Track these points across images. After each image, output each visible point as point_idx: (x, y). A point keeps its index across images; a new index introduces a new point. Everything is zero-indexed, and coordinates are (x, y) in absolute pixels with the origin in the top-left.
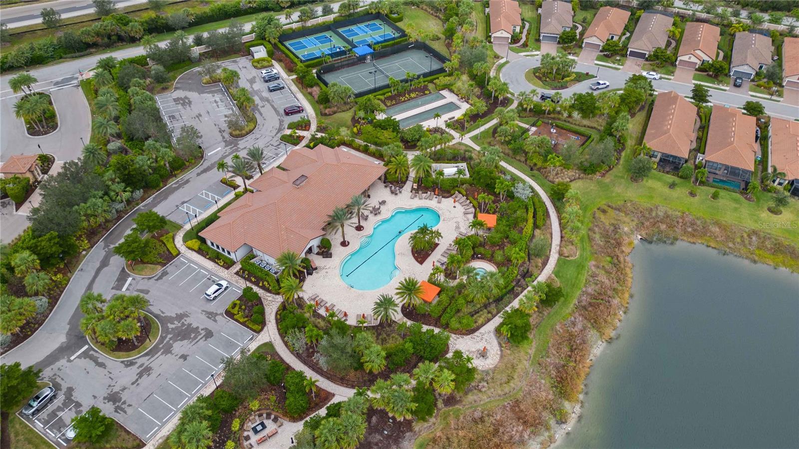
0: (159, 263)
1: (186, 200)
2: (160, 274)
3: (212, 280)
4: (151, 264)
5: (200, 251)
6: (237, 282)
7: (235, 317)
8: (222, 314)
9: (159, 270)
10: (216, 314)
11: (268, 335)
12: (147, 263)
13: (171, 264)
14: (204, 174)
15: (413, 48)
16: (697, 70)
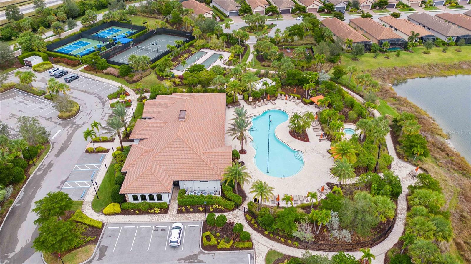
0: (88, 243)
1: (64, 179)
2: (98, 252)
3: (160, 229)
4: (79, 247)
5: (124, 212)
6: (187, 219)
7: (219, 247)
8: (201, 252)
9: (94, 249)
10: (196, 256)
11: (262, 245)
12: (75, 248)
13: (102, 238)
14: (63, 154)
15: (156, 34)
16: (318, 12)
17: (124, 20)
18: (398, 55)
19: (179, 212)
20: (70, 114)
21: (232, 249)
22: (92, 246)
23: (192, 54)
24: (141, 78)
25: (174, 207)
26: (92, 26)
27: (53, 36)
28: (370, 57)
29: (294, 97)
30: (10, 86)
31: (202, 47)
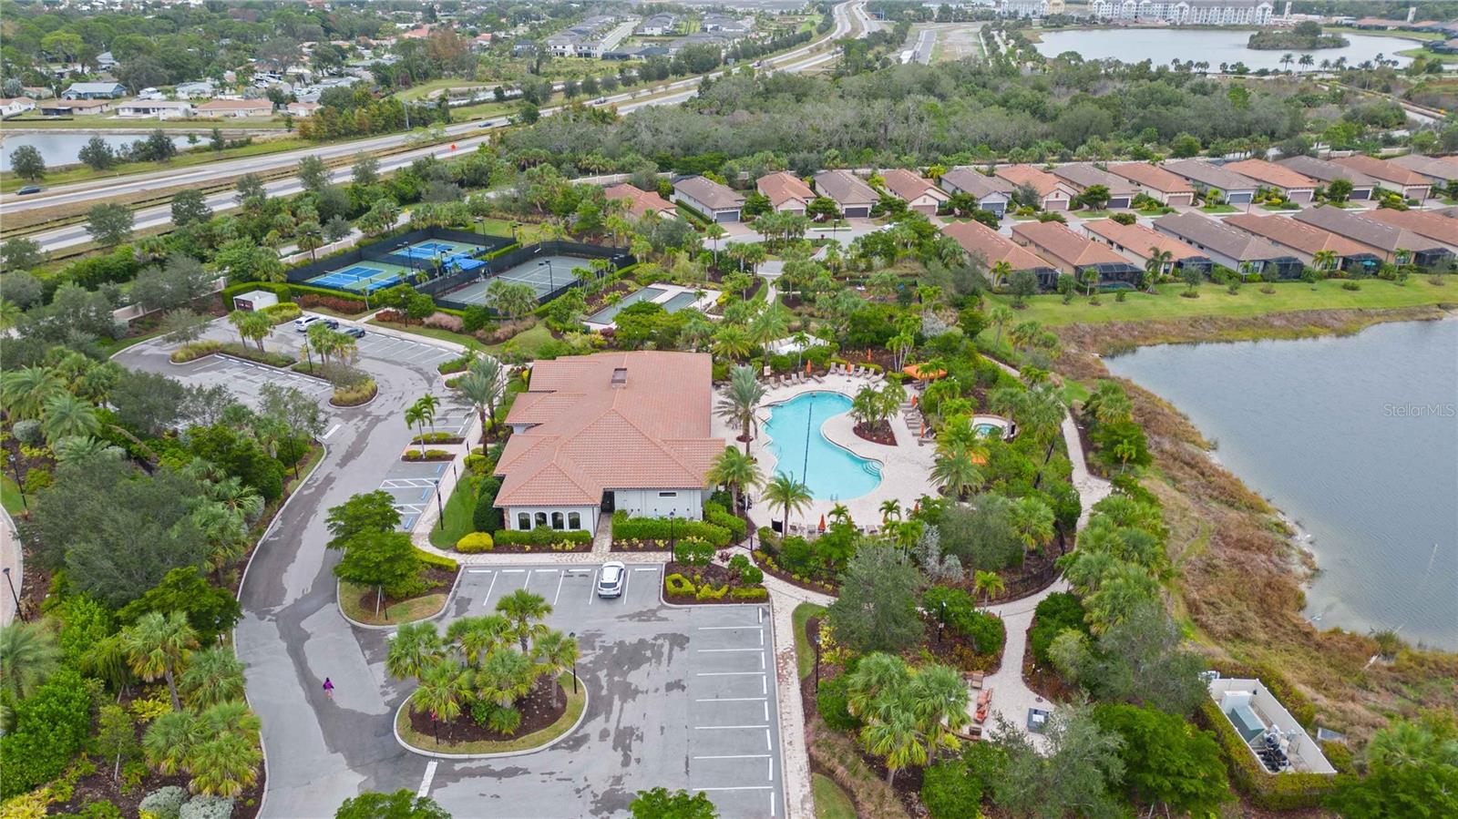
0: (433, 590)
2: (454, 605)
3: (576, 574)
4: (417, 596)
5: (500, 547)
6: (633, 560)
7: (699, 597)
9: (446, 598)
10: (653, 611)
11: (787, 596)
12: (408, 596)
13: (458, 586)
14: (352, 462)
15: (540, 255)
16: (938, 214)
17: (460, 225)
18: (1120, 299)
19: (615, 548)
20: (359, 395)
21: (725, 600)
22: (442, 596)
23: (630, 293)
24: (514, 333)
25: (605, 542)
26: (384, 235)
27: (295, 253)
28: (1054, 301)
29: (867, 370)
30: (208, 349)
31: (654, 279)
